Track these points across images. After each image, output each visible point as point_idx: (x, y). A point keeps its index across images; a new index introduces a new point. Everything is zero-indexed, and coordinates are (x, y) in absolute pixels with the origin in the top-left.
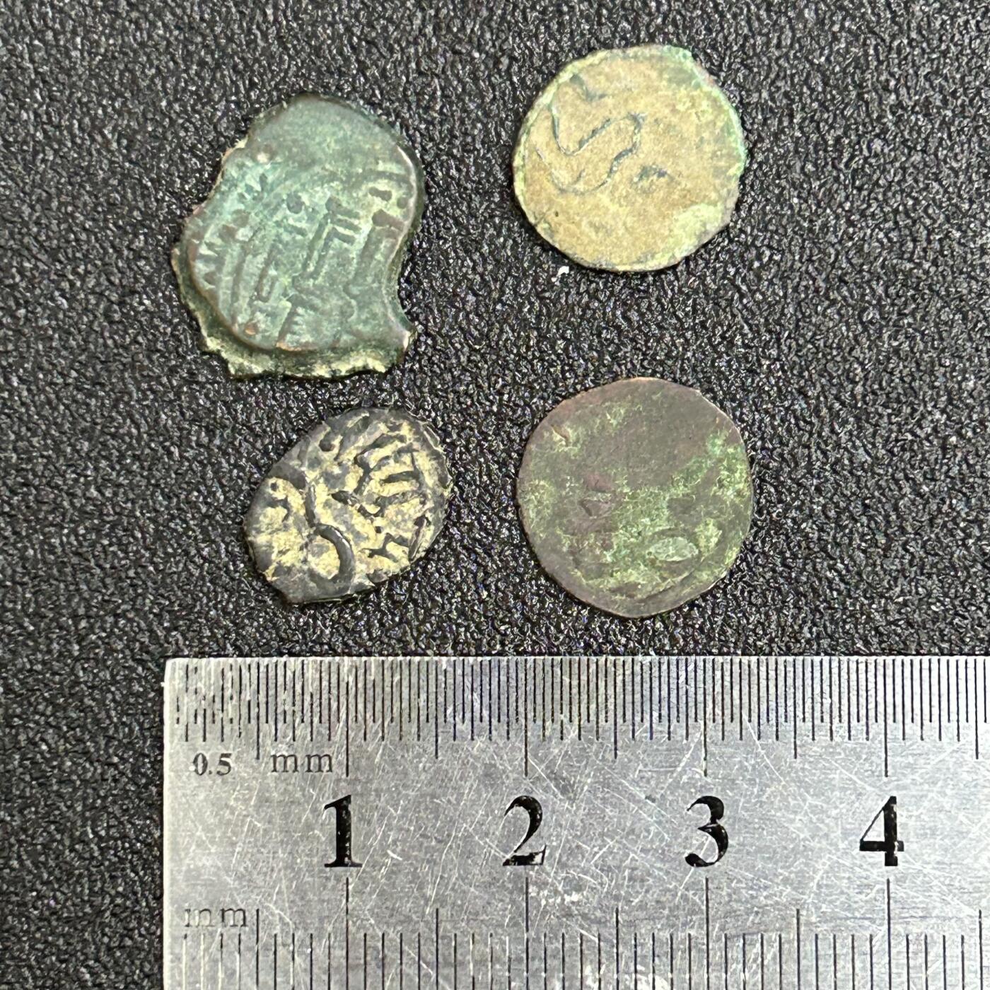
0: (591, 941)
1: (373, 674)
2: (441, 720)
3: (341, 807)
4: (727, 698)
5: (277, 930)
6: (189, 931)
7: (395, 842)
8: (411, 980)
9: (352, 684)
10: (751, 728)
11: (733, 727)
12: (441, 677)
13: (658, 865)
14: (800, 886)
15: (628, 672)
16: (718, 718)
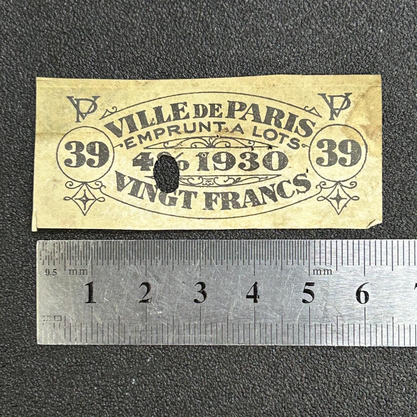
0: (165, 325)
1: (100, 245)
3: (90, 285)
5: (71, 322)
6: (44, 322)
7: (107, 296)
8: (111, 337)
9: (93, 248)
10: (214, 262)
11: (208, 261)
12: (120, 246)
13: (186, 303)
14: (228, 309)
15: (177, 244)
16: (204, 258)
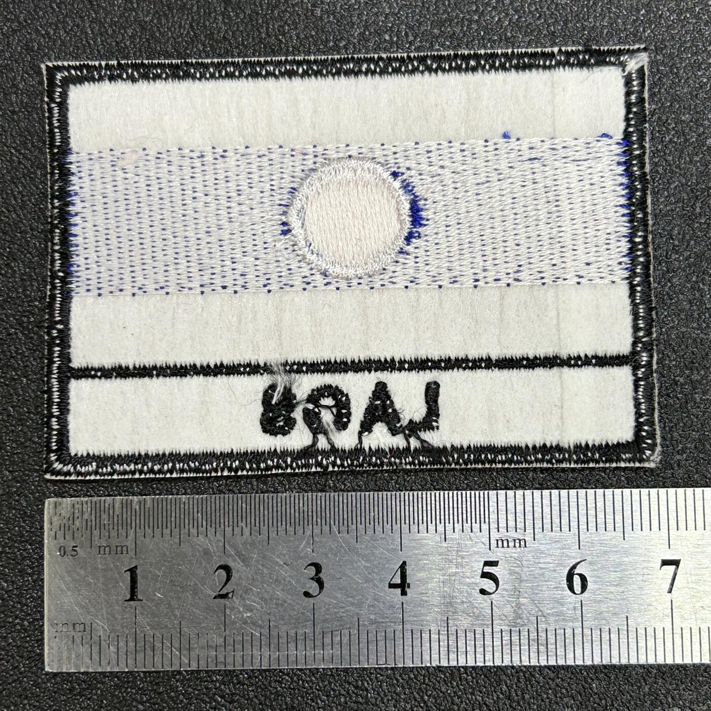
0: (256, 636)
1: (149, 504)
2: (182, 525)
3: (133, 571)
4: (323, 514)
5: (101, 633)
6: (57, 634)
7: (160, 588)
8: (167, 657)
9: (138, 510)
10: (335, 529)
11: (326, 529)
12: (182, 506)
13: (289, 597)
14: (360, 605)
15: (275, 501)
16: (319, 523)
